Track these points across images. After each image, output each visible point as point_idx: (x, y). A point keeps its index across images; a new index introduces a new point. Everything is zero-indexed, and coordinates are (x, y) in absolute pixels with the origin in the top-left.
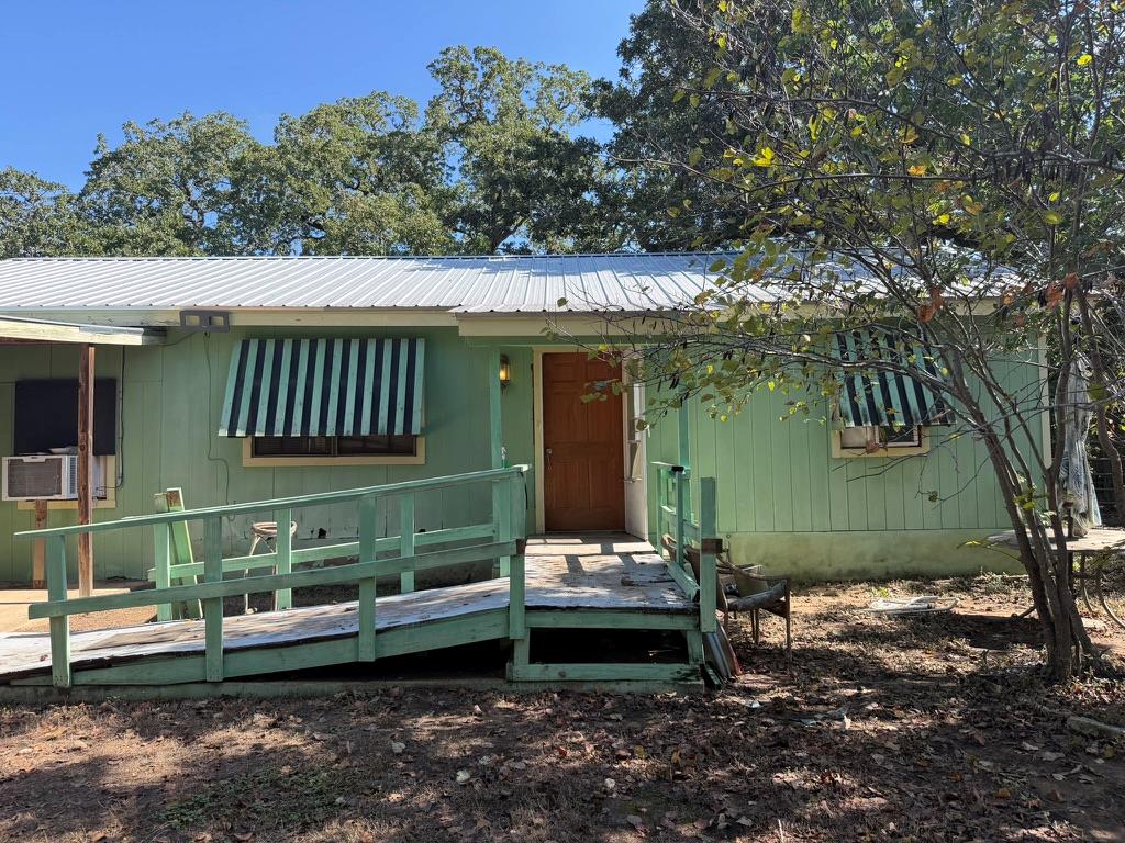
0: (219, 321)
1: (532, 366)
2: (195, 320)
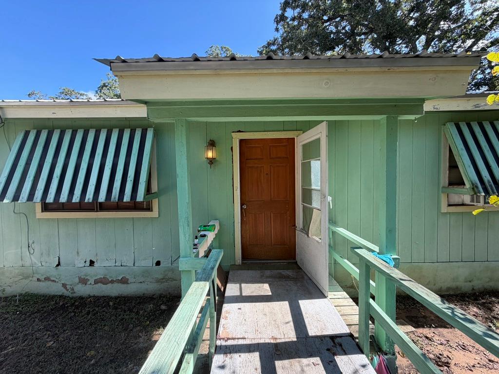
1: (232, 148)
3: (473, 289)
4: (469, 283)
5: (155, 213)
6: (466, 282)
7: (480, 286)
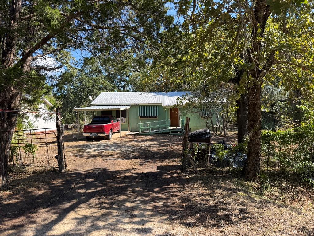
0: (138, 105)
1: (169, 109)
2: (135, 105)
5: (157, 119)
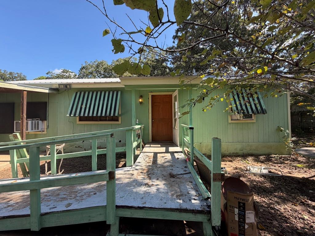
0: (68, 86)
1: (148, 98)
2: (62, 86)
3: (243, 154)
4: (242, 151)
5: (120, 122)
6: (240, 150)
7: (246, 152)
